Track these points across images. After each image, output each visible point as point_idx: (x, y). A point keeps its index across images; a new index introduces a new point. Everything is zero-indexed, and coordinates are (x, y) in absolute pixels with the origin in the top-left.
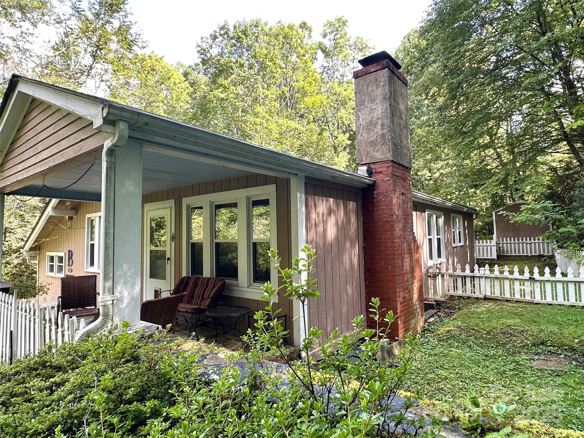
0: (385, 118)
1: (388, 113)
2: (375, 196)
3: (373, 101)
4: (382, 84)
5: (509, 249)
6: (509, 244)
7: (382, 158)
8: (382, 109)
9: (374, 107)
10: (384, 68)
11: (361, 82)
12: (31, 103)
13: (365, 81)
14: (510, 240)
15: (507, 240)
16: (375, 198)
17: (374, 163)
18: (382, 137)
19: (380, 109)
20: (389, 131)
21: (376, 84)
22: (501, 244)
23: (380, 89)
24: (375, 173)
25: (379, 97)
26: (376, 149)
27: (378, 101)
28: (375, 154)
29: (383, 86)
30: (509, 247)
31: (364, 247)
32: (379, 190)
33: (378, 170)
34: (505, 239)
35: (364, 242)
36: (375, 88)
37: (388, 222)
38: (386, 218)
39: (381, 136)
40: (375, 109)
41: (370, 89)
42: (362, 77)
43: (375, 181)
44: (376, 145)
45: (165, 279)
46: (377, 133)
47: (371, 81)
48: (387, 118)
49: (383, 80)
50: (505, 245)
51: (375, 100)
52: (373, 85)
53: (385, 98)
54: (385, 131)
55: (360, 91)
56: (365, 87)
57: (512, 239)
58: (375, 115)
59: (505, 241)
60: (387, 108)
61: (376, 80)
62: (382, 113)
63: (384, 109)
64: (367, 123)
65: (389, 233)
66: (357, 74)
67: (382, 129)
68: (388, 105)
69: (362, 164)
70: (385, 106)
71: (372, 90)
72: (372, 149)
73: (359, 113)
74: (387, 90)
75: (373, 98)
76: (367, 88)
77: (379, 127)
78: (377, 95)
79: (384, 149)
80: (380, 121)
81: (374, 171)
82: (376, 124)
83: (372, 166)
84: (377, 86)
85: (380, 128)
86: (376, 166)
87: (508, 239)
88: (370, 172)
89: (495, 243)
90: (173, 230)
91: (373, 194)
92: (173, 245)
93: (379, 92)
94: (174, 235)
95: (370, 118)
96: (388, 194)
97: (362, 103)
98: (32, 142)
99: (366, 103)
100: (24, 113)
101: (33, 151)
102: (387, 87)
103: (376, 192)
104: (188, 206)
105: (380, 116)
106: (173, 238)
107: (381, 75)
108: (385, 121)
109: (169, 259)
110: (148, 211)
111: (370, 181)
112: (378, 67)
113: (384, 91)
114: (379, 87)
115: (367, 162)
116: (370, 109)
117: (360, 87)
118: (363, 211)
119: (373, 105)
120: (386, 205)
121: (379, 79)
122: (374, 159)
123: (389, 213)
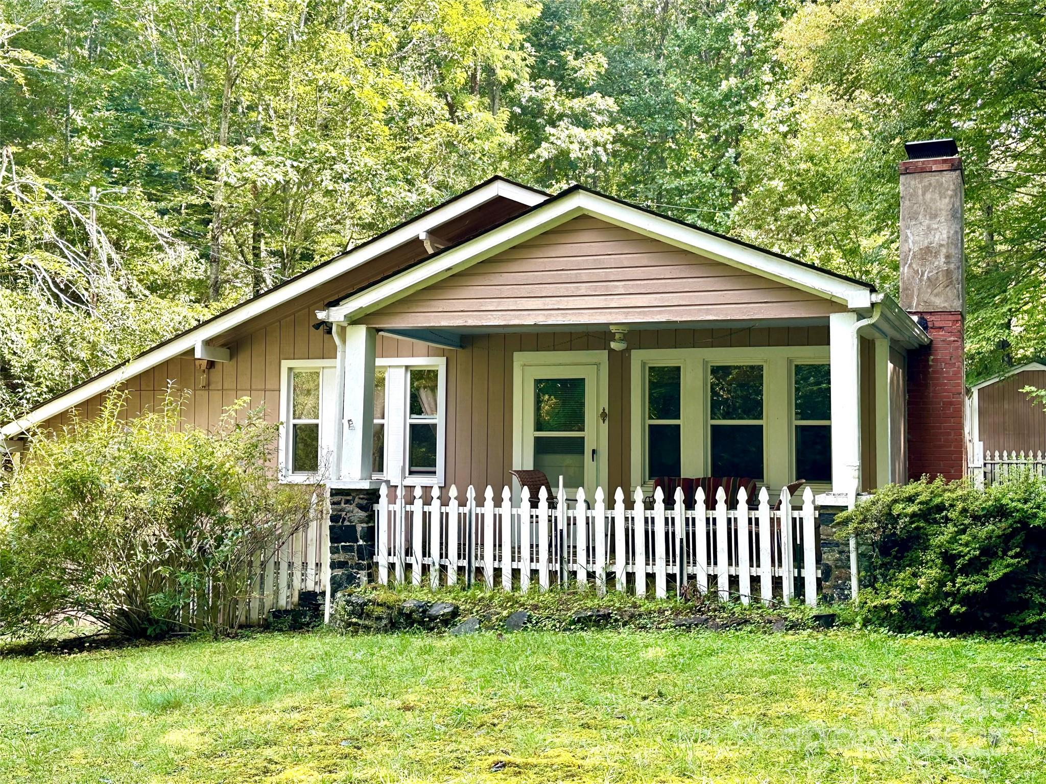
0: (953, 247)
1: (957, 240)
2: (931, 363)
3: (934, 216)
4: (950, 193)
6: (1005, 466)
7: (944, 307)
8: (948, 232)
9: (935, 226)
10: (955, 170)
11: (913, 182)
13: (921, 182)
14: (1009, 457)
15: (1001, 457)
16: (930, 366)
17: (931, 312)
18: (947, 276)
19: (945, 232)
20: (958, 268)
21: (940, 193)
22: (989, 466)
23: (947, 200)
24: (932, 328)
25: (944, 213)
26: (935, 291)
27: (942, 219)
28: (933, 299)
29: (951, 197)
32: (937, 356)
33: (937, 324)
34: (997, 454)
36: (937, 196)
37: (951, 403)
38: (948, 397)
39: (944, 273)
40: (936, 229)
41: (928, 196)
42: (916, 175)
43: (932, 341)
44: (936, 286)
46: (938, 267)
47: (930, 184)
48: (956, 247)
49: (952, 187)
50: (997, 466)
51: (936, 216)
52: (934, 192)
53: (952, 216)
56: (920, 192)
57: (1014, 454)
58: (936, 239)
59: (997, 459)
60: (956, 232)
61: (940, 185)
62: (948, 238)
63: (952, 232)
64: (921, 249)
65: (952, 420)
66: (906, 168)
67: (947, 263)
68: (958, 227)
69: (909, 312)
70: (954, 229)
71: (931, 199)
72: (929, 291)
73: (908, 231)
74: (958, 204)
75: (933, 212)
76: (924, 194)
78: (941, 210)
79: (950, 294)
80: (944, 250)
81: (930, 325)
82: (937, 254)
83: (928, 317)
84: (942, 196)
85: (943, 260)
86: (933, 318)
87: (1005, 454)
88: (923, 326)
89: (981, 462)
90: (604, 403)
91: (928, 361)
92: (604, 427)
93: (944, 204)
94: (607, 411)
95: (926, 241)
96: (953, 361)
97: (914, 216)
98: (584, 275)
99: (920, 217)
100: (548, 228)
101: (589, 288)
102: (958, 200)
103: (932, 357)
104: (644, 364)
105: (944, 243)
106: (603, 415)
107: (950, 179)
108: (953, 251)
109: (594, 452)
110: (525, 365)
111: (927, 339)
112: (944, 165)
113: (953, 206)
114: (945, 197)
115: (919, 310)
116: (928, 228)
117: (911, 191)
118: (908, 385)
119: (932, 222)
120: (949, 379)
121: (945, 185)
122: (931, 307)
123: (953, 390)
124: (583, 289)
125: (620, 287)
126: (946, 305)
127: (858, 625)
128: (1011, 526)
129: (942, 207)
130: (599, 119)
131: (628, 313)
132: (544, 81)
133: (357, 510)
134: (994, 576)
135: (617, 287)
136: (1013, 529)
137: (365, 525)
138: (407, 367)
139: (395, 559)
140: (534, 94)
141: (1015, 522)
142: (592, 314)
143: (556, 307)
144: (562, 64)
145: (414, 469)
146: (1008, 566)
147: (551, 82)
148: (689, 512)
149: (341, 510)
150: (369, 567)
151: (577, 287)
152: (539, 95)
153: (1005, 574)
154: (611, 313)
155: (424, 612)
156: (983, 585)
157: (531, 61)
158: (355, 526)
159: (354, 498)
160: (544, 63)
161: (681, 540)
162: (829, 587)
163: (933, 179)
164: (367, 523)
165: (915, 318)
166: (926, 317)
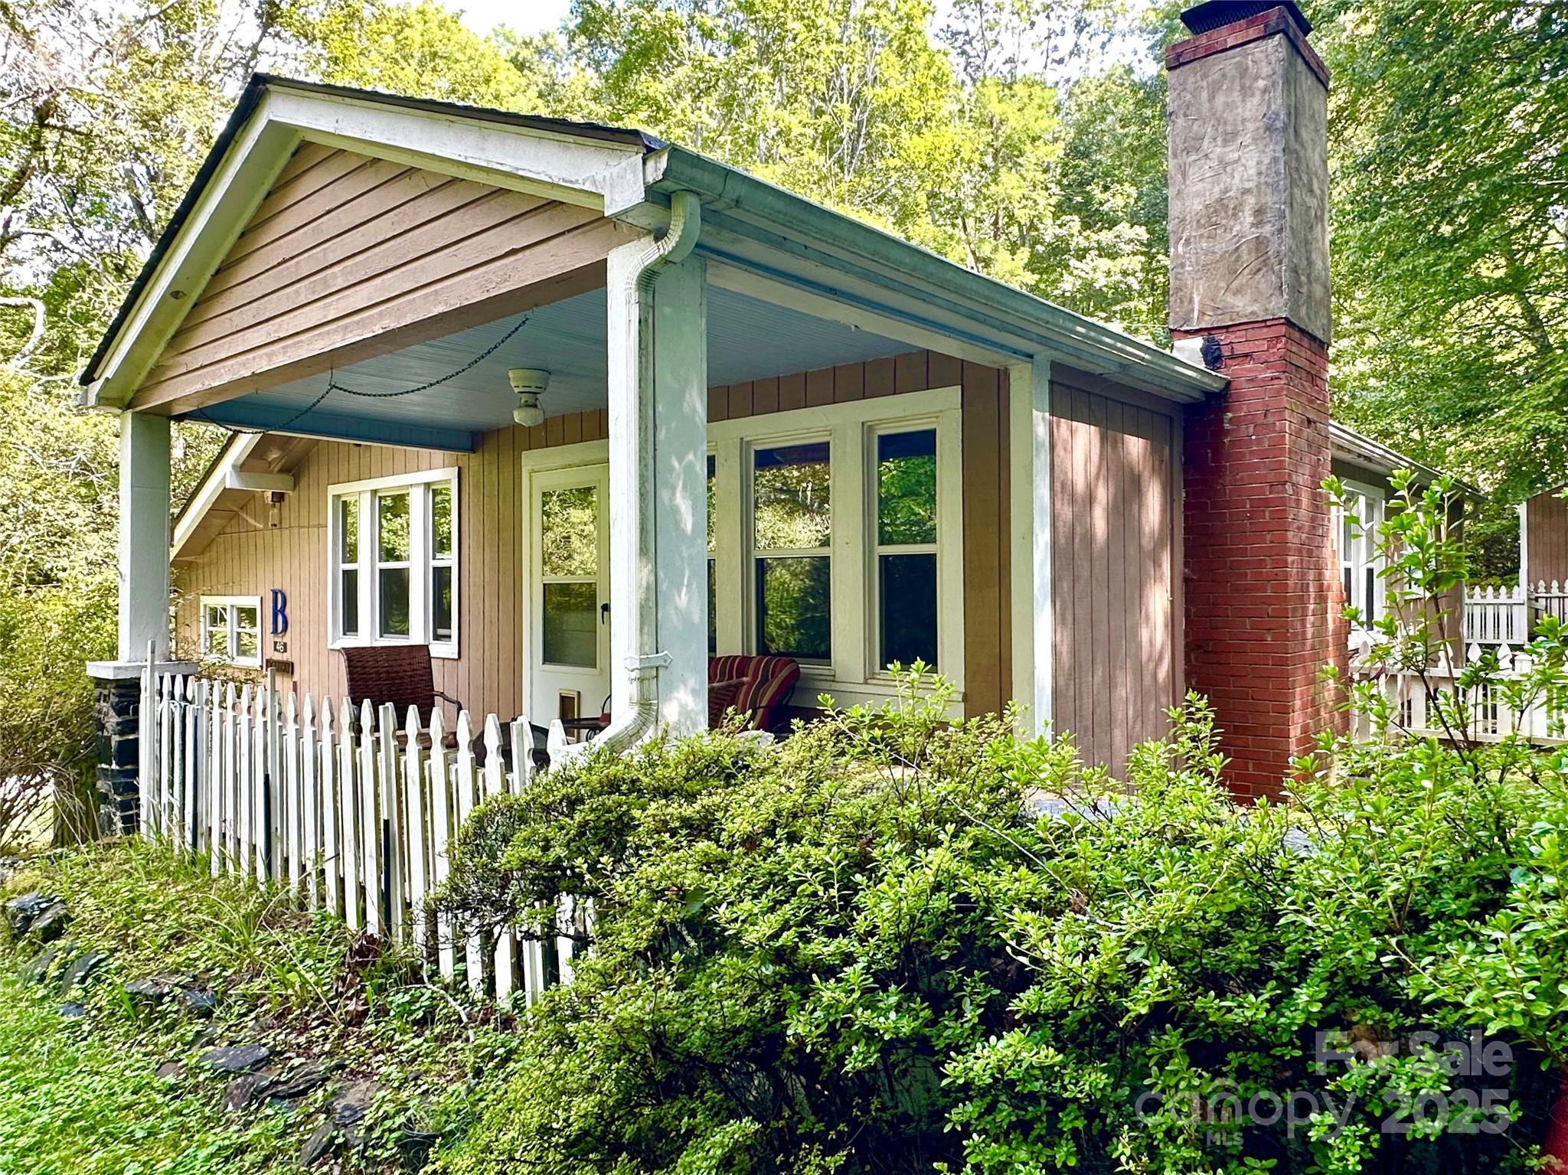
0: (1269, 190)
1: (1278, 173)
2: (1227, 426)
3: (1229, 137)
4: (1261, 83)
7: (1252, 313)
8: (1259, 163)
9: (1233, 156)
10: (1272, 35)
11: (1191, 80)
12: (294, 155)
13: (1204, 77)
16: (1227, 433)
17: (1228, 327)
18: (1257, 250)
19: (1252, 163)
20: (1280, 231)
21: (1243, 87)
23: (1256, 100)
24: (1228, 358)
25: (1250, 126)
26: (1235, 285)
27: (1247, 139)
28: (1230, 299)
29: (1264, 91)
31: (1186, 580)
32: (1240, 411)
33: (1240, 349)
35: (1186, 564)
36: (1236, 96)
37: (1267, 502)
38: (1261, 491)
39: (1252, 246)
40: (1236, 162)
41: (1220, 100)
42: (1197, 64)
43: (1229, 383)
44: (1233, 273)
45: (594, 666)
46: (1240, 236)
47: (1224, 76)
48: (1275, 188)
49: (1266, 70)
50: (1555, 602)
51: (1235, 134)
52: (1230, 89)
53: (1268, 128)
54: (1267, 230)
55: (1188, 106)
56: (1205, 95)
58: (1236, 181)
60: (1275, 160)
61: (1243, 72)
62: (1260, 174)
63: (1266, 161)
64: (1207, 207)
65: (1268, 537)
66: (1179, 55)
67: (1258, 224)
68: (1279, 148)
69: (1187, 332)
70: (1270, 154)
71: (1226, 104)
72: (1223, 284)
74: (1279, 101)
75: (1229, 128)
76: (1212, 98)
77: (1248, 218)
78: (1244, 121)
79: (1263, 286)
80: (1251, 201)
81: (1226, 352)
82: (1238, 209)
83: (1221, 337)
84: (1246, 92)
85: (1250, 219)
86: (1232, 338)
88: (1213, 356)
89: (1524, 597)
91: (1221, 422)
93: (1251, 110)
95: (1217, 190)
96: (1271, 419)
97: (1193, 145)
99: (1206, 143)
100: (268, 185)
102: (1279, 93)
103: (1230, 415)
105: (1252, 185)
107: (1265, 55)
108: (1269, 199)
109: (605, 608)
111: (1215, 380)
112: (1251, 31)
113: (1269, 107)
114: (1253, 95)
115: (1203, 326)
116: (1221, 162)
117: (1188, 97)
118: (1186, 472)
119: (1227, 149)
120: (1263, 455)
121: (1253, 70)
122: (1227, 317)
123: (1271, 477)
124: (302, 292)
126: (1255, 308)
129: (1248, 114)
130: (1128, 248)
131: (346, 327)
132: (1068, 218)
137: (120, 738)
138: (428, 486)
140: (1058, 231)
142: (310, 342)
144: (1089, 199)
147: (1076, 218)
148: (401, 757)
150: (127, 807)
151: (299, 291)
152: (1063, 231)
157: (1054, 200)
159: (110, 692)
160: (1071, 200)
161: (387, 822)
163: (1224, 64)
164: (123, 735)
165: (1198, 342)
166: (1217, 337)
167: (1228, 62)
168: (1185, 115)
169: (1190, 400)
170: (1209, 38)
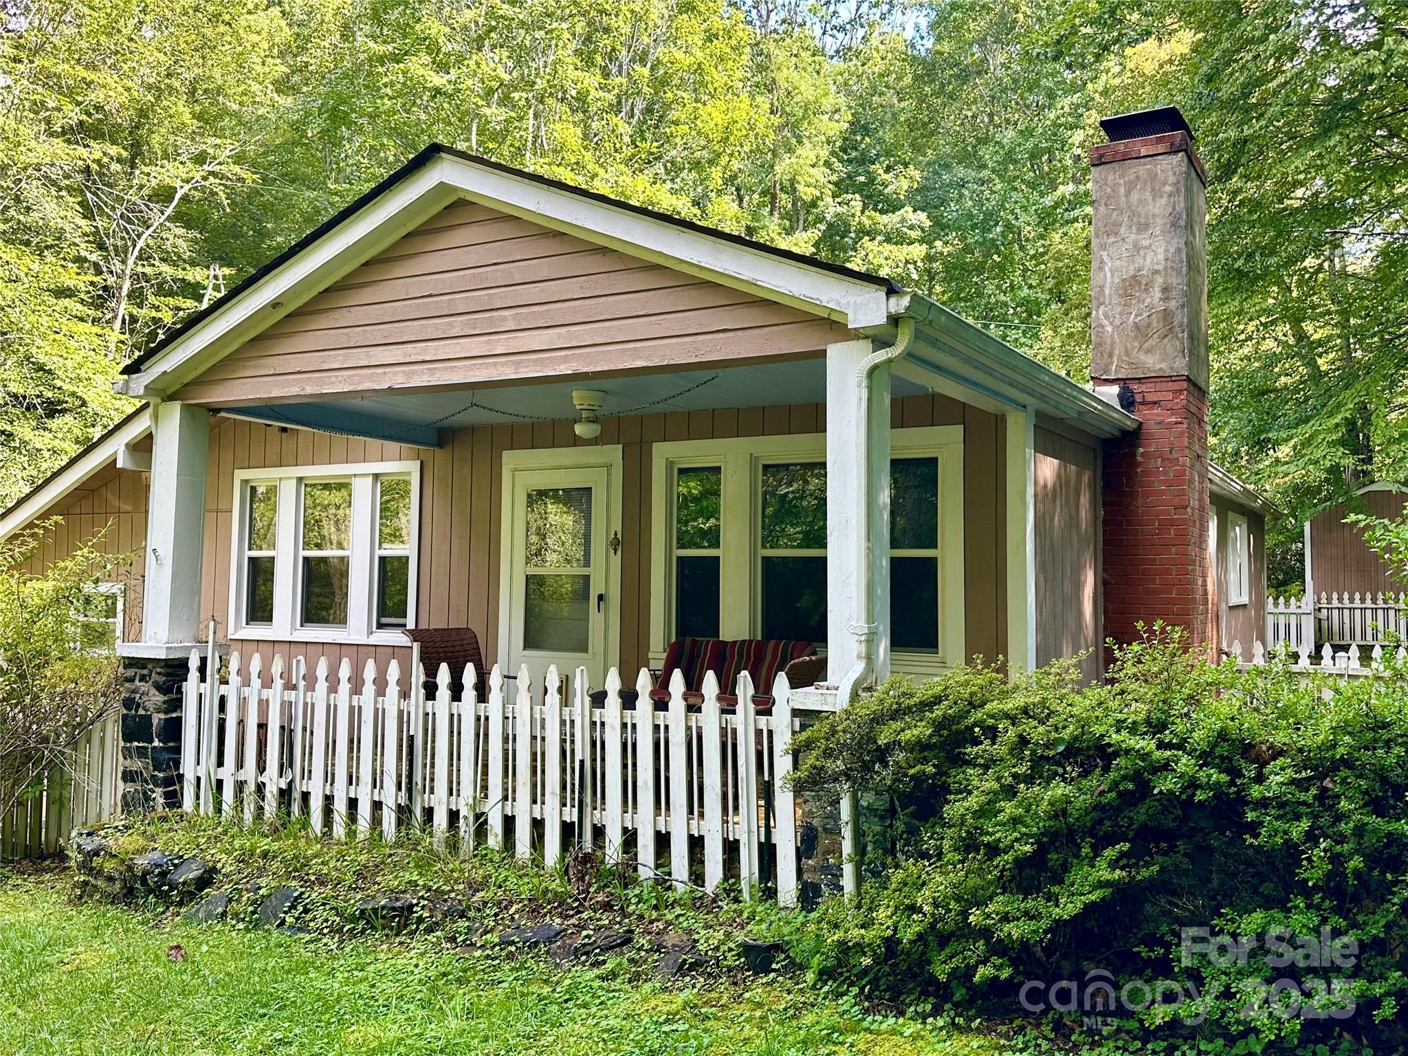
0: (1174, 274)
1: (1181, 261)
2: (1139, 459)
3: (1143, 227)
4: (1168, 188)
5: (1347, 626)
6: (1346, 612)
7: (1160, 369)
8: (1167, 251)
9: (1146, 243)
10: (1176, 152)
11: (1111, 177)
13: (1122, 176)
14: (1352, 600)
15: (1340, 600)
16: (1139, 464)
17: (1140, 379)
18: (1165, 320)
19: (1161, 250)
20: (1183, 306)
21: (1153, 189)
23: (1164, 201)
24: (1141, 403)
25: (1159, 221)
26: (1146, 346)
27: (1157, 231)
28: (1142, 357)
29: (1170, 196)
30: (1347, 620)
31: (1105, 583)
32: (1150, 445)
33: (1149, 398)
34: (1335, 596)
35: (1105, 570)
36: (1148, 195)
37: (1172, 522)
38: (1166, 512)
39: (1160, 316)
40: (1147, 248)
41: (1135, 196)
42: (1116, 165)
43: (1141, 424)
44: (1147, 337)
45: (586, 651)
46: (1150, 307)
47: (1138, 178)
48: (1179, 273)
49: (1172, 179)
50: (1335, 612)
51: (1147, 226)
52: (1143, 189)
53: (1173, 225)
55: (1108, 198)
56: (1122, 190)
58: (1148, 262)
59: (1335, 603)
60: (1179, 250)
61: (1154, 177)
62: (1167, 259)
63: (1172, 250)
64: (1123, 280)
65: (1173, 550)
66: (1100, 156)
67: (1165, 299)
68: (1182, 241)
69: (1107, 381)
70: (1175, 245)
71: (1140, 201)
72: (1136, 344)
73: (1104, 254)
74: (1182, 205)
75: (1142, 220)
76: (1128, 194)
77: (1157, 294)
78: (1154, 216)
79: (1169, 349)
80: (1160, 280)
81: (1138, 398)
82: (1149, 285)
83: (1135, 387)
84: (1156, 194)
85: (1158, 295)
86: (1143, 388)
87: (1346, 596)
88: (1127, 401)
89: (1310, 608)
90: (617, 526)
91: (1135, 455)
92: (616, 560)
93: (1159, 208)
94: (619, 536)
95: (1132, 267)
96: (1175, 455)
97: (1112, 230)
98: (461, 302)
99: (1123, 229)
100: (410, 227)
101: (464, 324)
102: (1182, 198)
103: (1141, 450)
104: (670, 464)
105: (1160, 267)
106: (615, 544)
107: (1171, 167)
108: (1174, 280)
109: (601, 597)
110: (516, 470)
111: (1129, 420)
112: (1159, 146)
113: (1174, 208)
114: (1162, 197)
115: (1120, 376)
116: (1135, 246)
117: (1109, 190)
118: (1104, 494)
119: (1141, 237)
120: (1169, 484)
121: (1161, 177)
122: (1140, 371)
123: (1176, 501)
124: (458, 325)
125: (509, 319)
126: (1162, 365)
127: (810, 977)
128: (1116, 784)
129: (1157, 211)
130: (911, 234)
131: (520, 362)
132: (849, 196)
133: (153, 691)
134: (1068, 908)
135: (504, 319)
136: (1120, 795)
137: (162, 716)
138: (376, 476)
139: (202, 772)
140: (839, 209)
141: (1124, 778)
142: (470, 368)
143: (420, 358)
144: (872, 179)
145: (384, 620)
146: (1101, 884)
147: (857, 196)
148: (597, 712)
149: (134, 691)
150: (168, 782)
151: (450, 324)
152: (844, 209)
153: (1089, 908)
154: (495, 364)
155: (163, 874)
156: (1044, 924)
157: (835, 177)
158: (149, 717)
159: (151, 672)
160: (852, 178)
161: (582, 762)
162: (814, 869)
163: (1140, 169)
164: (166, 712)
165: (1115, 389)
166: (1131, 386)
167: (1141, 168)
168: (1106, 205)
169: (1109, 436)
170: (1126, 146)
